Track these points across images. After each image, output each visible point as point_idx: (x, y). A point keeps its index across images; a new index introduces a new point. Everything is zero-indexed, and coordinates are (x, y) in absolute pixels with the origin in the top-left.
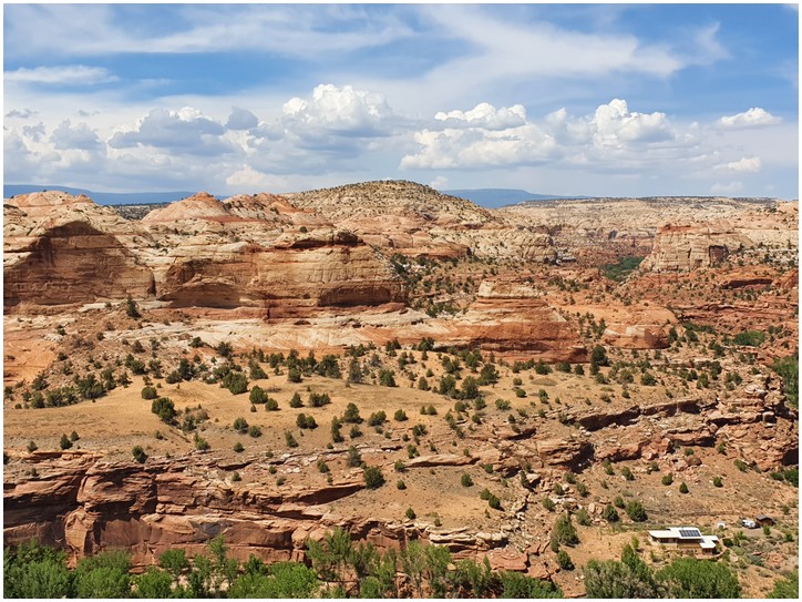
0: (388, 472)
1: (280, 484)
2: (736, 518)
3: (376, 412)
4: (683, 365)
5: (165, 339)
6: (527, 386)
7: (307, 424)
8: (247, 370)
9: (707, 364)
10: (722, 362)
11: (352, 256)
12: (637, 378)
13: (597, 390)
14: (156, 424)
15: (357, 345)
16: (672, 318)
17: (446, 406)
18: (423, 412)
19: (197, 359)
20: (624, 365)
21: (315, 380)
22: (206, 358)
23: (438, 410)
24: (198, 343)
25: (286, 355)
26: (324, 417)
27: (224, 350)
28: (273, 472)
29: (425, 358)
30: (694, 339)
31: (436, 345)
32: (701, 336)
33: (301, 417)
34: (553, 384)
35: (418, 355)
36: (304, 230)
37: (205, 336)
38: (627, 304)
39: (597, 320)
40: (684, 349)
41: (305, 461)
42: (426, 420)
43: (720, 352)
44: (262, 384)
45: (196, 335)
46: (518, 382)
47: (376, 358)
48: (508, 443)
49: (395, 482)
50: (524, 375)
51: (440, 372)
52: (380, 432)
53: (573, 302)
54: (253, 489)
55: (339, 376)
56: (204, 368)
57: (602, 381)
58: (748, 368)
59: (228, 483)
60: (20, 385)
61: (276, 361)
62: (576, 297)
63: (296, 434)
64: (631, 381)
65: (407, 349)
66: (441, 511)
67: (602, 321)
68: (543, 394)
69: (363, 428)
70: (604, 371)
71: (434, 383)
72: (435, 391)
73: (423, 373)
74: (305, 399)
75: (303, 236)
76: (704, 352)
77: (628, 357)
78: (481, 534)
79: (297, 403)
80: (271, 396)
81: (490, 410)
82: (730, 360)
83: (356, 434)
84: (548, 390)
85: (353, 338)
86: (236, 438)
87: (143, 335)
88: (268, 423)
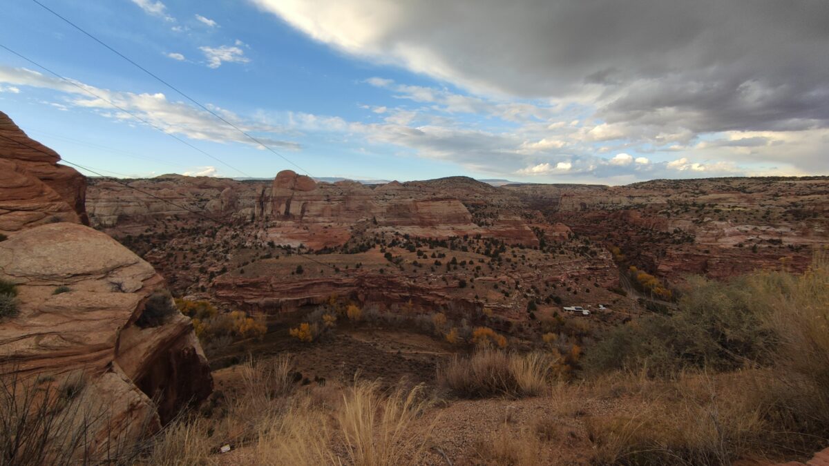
0: (468, 282)
1: (430, 284)
2: (595, 304)
3: (463, 260)
4: (574, 248)
5: (386, 232)
6: (516, 253)
7: (437, 263)
8: (415, 244)
9: (583, 247)
10: (589, 247)
11: (452, 204)
12: (558, 251)
13: (543, 255)
14: (386, 261)
15: (453, 236)
16: (569, 230)
17: (488, 260)
18: (480, 262)
19: (397, 239)
20: (551, 247)
21: (439, 248)
22: (401, 239)
23: (485, 261)
24: (397, 234)
25: (428, 239)
26: (444, 261)
27: (406, 236)
28: (427, 280)
29: (478, 242)
30: (577, 238)
31: (482, 237)
32: (581, 237)
33: (436, 261)
34: (526, 253)
35: (475, 241)
36: (434, 194)
37: (400, 232)
38: (552, 224)
39: (540, 229)
40: (574, 241)
41: (438, 277)
42: (480, 264)
43: (587, 243)
44: (420, 249)
45: (397, 231)
46: (513, 252)
47: (460, 241)
48: (511, 274)
49: (470, 286)
50: (515, 249)
51: (484, 247)
52: (464, 267)
53: (531, 223)
54: (420, 285)
55: (447, 247)
56: (400, 243)
57: (544, 252)
58: (599, 249)
59: (412, 283)
60: (339, 246)
61: (424, 241)
62: (533, 220)
63: (434, 267)
64: (555, 252)
65: (471, 238)
66: (488, 297)
67: (543, 230)
68: (523, 257)
69: (458, 266)
70: (545, 248)
71: (482, 251)
72: (483, 254)
73: (478, 247)
74: (437, 255)
75: (434, 196)
76: (581, 242)
77: (552, 244)
78: (503, 305)
79: (433, 256)
80: (424, 253)
81: (504, 262)
82: (592, 246)
83: (455, 268)
84: (525, 255)
85: (451, 234)
86: (413, 267)
87: (379, 230)
88: (424, 263)
